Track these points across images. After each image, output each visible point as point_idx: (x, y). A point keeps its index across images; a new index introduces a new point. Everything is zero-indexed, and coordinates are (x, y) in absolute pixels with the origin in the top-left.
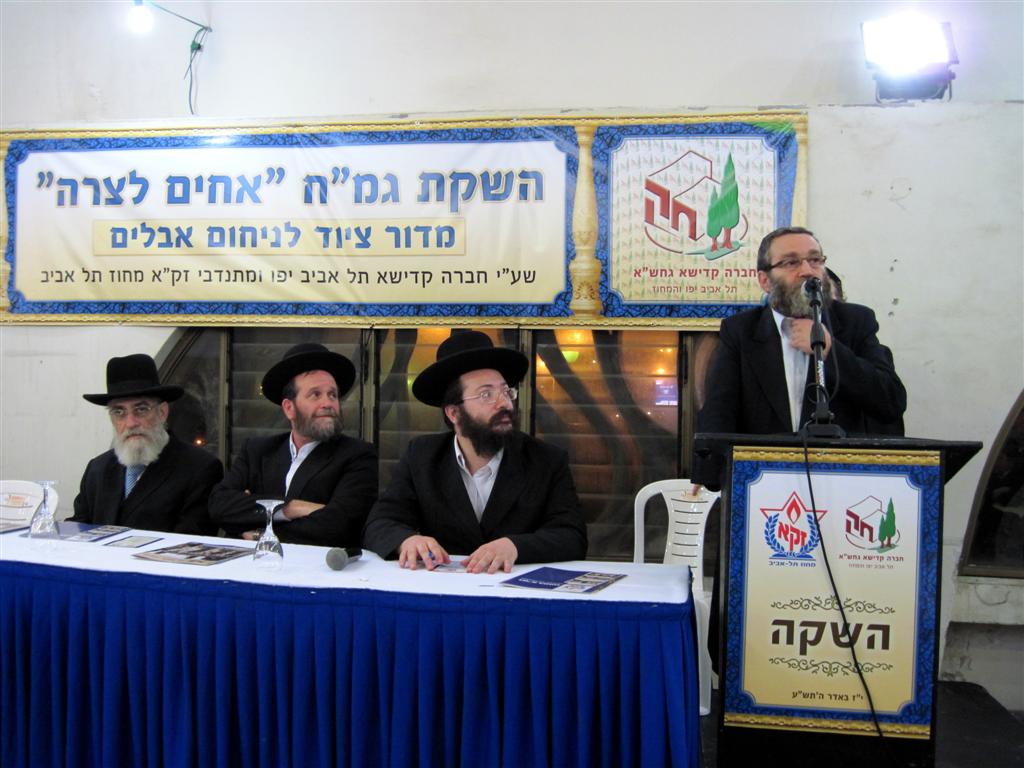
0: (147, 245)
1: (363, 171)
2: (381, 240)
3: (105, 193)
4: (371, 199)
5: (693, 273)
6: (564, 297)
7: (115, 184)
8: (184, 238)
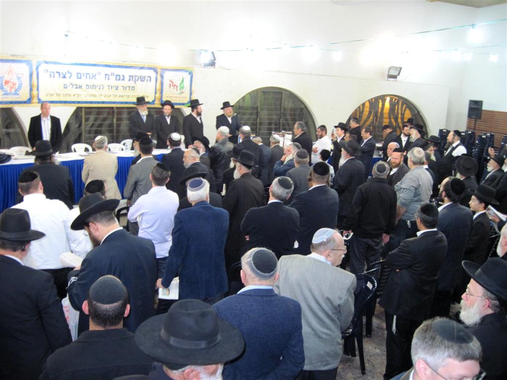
0: (72, 88)
1: (117, 74)
2: (120, 88)
3: (62, 75)
4: (119, 80)
5: (177, 97)
6: (154, 101)
7: (64, 74)
8: (80, 87)
